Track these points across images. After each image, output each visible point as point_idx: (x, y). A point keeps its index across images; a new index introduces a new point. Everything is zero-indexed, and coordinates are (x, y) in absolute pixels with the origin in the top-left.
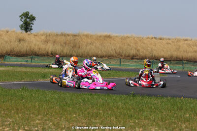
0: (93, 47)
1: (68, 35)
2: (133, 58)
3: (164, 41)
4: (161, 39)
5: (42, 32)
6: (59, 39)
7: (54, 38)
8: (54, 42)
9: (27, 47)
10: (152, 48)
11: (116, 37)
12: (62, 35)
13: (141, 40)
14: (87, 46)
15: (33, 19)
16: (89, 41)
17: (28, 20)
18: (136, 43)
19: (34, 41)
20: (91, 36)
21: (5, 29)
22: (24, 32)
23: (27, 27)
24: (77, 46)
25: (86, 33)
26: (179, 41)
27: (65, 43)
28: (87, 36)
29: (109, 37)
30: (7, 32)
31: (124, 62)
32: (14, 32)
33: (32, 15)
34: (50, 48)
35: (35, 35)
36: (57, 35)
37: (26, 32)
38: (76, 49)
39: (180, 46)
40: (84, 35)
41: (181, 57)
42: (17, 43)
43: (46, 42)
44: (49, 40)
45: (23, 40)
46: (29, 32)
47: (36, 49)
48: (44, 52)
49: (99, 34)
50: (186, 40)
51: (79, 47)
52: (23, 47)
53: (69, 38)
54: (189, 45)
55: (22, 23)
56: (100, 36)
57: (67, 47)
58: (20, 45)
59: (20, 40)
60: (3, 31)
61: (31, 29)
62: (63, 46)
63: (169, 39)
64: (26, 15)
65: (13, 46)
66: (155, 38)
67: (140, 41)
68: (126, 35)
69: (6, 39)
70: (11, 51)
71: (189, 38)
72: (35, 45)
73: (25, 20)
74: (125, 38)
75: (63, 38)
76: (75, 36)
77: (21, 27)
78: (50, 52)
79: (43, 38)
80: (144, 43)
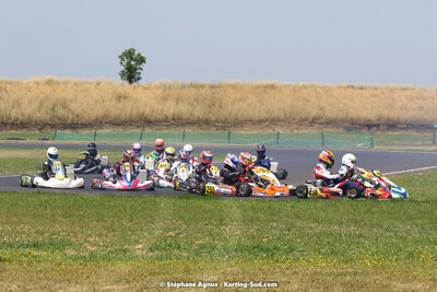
0: (244, 105)
1: (203, 86)
2: (313, 122)
3: (367, 92)
4: (362, 88)
5: (157, 83)
6: (186, 93)
7: (178, 91)
8: (178, 100)
9: (132, 108)
10: (346, 105)
11: (286, 86)
12: (192, 86)
13: (327, 90)
14: (233, 103)
15: (142, 60)
16: (238, 95)
17: (133, 63)
18: (318, 97)
19: (143, 97)
20: (242, 86)
21: (93, 80)
22: (126, 83)
23: (131, 75)
24: (217, 104)
25: (232, 82)
26: (392, 90)
27: (197, 100)
28: (234, 87)
29: (272, 87)
30: (98, 84)
31: (297, 129)
32: (110, 83)
33: (139, 55)
34: (170, 109)
35: (144, 88)
36: (183, 87)
37: (131, 82)
38: (215, 110)
39: (394, 100)
40: (229, 86)
41: (396, 118)
42: (114, 102)
43: (165, 98)
44: (169, 96)
45: (125, 97)
46: (135, 84)
47: (147, 111)
48: (161, 117)
49: (256, 83)
50: (406, 89)
51: (221, 107)
52: (126, 110)
53: (202, 91)
54: (410, 98)
55: (123, 68)
56: (258, 87)
57: (199, 107)
58: (120, 105)
59: (119, 98)
60: (90, 83)
61: (139, 79)
62: (192, 105)
63: (376, 88)
64: (129, 54)
65: (107, 107)
66: (352, 87)
67: (326, 92)
68: (301, 84)
69: (95, 95)
70: (103, 118)
71: (411, 86)
72: (145, 104)
73: (129, 63)
74: (300, 88)
75: (194, 90)
76: (213, 87)
77: (123, 74)
78: (170, 117)
79: (159, 92)
80: (333, 97)
